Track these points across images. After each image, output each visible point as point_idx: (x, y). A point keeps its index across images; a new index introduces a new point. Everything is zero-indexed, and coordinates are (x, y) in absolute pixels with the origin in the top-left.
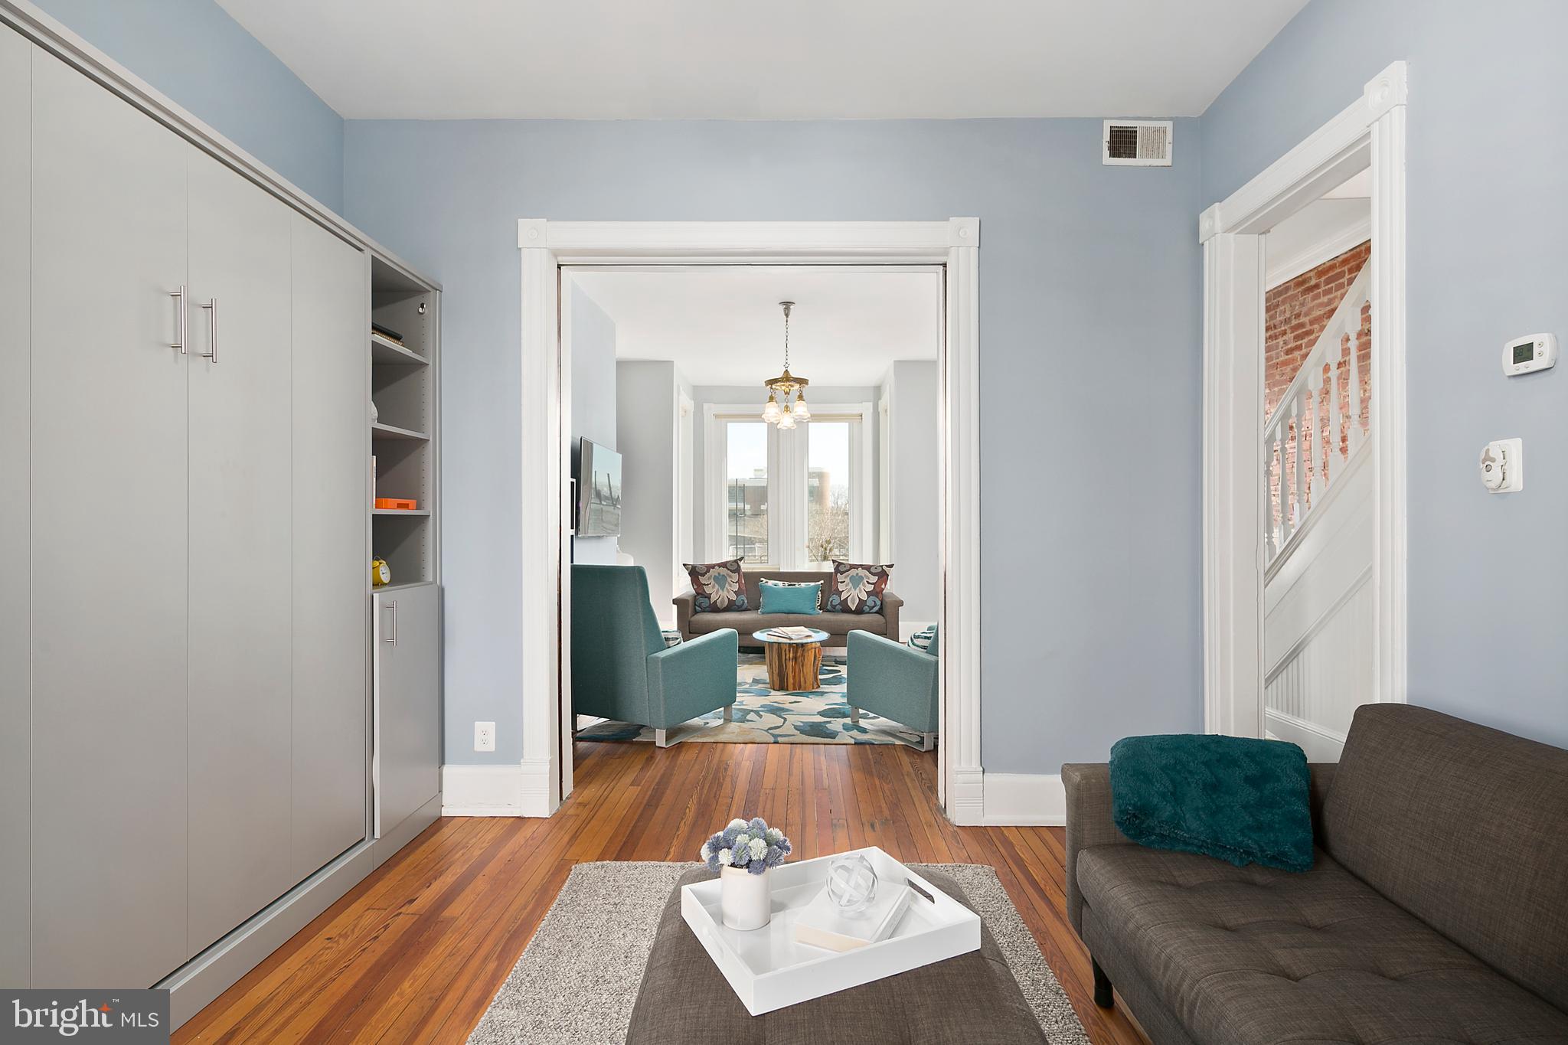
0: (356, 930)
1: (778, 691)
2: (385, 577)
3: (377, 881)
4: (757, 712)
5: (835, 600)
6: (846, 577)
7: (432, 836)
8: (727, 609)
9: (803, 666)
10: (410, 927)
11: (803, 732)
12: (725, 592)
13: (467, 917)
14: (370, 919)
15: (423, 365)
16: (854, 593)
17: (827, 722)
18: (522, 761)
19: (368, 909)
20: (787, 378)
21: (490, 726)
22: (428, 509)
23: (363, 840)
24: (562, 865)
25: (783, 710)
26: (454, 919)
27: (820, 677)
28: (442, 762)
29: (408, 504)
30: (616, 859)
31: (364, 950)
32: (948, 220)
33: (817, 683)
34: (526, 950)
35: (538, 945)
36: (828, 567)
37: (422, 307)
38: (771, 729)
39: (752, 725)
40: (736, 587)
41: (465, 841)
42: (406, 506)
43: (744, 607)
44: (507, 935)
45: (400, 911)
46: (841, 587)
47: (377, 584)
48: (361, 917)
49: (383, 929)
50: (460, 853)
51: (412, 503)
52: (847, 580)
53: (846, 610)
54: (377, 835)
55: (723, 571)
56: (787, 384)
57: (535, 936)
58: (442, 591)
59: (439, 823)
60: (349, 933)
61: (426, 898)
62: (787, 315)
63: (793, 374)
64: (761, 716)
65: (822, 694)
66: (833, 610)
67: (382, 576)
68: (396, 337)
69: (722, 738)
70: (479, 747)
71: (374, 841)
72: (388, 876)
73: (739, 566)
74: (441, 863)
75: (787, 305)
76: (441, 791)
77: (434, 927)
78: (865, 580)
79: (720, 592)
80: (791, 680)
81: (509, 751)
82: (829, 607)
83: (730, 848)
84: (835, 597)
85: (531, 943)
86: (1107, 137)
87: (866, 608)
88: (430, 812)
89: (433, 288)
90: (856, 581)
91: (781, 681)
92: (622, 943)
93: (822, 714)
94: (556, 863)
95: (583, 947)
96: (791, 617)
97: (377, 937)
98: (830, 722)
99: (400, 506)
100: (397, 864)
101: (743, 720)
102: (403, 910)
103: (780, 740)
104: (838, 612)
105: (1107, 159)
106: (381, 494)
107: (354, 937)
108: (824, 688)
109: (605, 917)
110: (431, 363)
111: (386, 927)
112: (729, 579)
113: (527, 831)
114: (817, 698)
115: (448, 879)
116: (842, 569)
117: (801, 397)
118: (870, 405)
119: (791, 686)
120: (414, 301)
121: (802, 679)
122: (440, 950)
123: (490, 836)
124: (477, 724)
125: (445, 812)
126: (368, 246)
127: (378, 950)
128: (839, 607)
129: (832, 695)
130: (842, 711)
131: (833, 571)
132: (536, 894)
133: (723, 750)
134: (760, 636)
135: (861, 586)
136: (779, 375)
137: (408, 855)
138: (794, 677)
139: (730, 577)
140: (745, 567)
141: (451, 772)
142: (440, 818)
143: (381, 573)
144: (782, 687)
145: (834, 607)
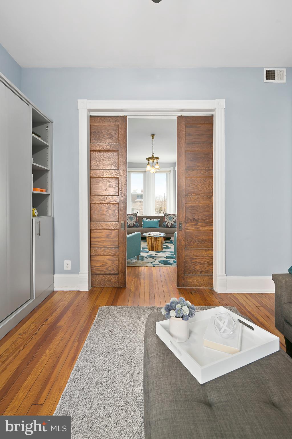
0: (29, 331)
1: (151, 251)
2: (36, 214)
3: (35, 313)
4: (146, 257)
5: (164, 224)
6: (167, 217)
7: (51, 297)
8: (133, 227)
9: (158, 243)
10: (47, 330)
11: (162, 263)
12: (132, 222)
13: (66, 326)
14: (33, 326)
15: (47, 146)
16: (170, 222)
17: (168, 260)
18: (79, 273)
19: (32, 323)
20: (153, 157)
21: (69, 262)
22: (49, 192)
23: (30, 299)
24: (95, 307)
25: (154, 256)
26: (62, 327)
27: (163, 247)
28: (54, 274)
29: (43, 191)
30: (111, 305)
31: (32, 338)
32: (215, 100)
33: (162, 249)
34: (87, 338)
35: (91, 337)
36: (162, 215)
37: (47, 127)
38: (152, 262)
39: (146, 261)
40: (136, 220)
41: (62, 299)
42: (42, 191)
43: (138, 226)
44: (80, 333)
45: (43, 324)
46: (166, 220)
47: (34, 216)
48: (30, 326)
49: (38, 330)
50: (61, 303)
51: (44, 190)
52: (168, 218)
53: (168, 227)
54: (34, 298)
55: (132, 216)
56: (153, 159)
57: (89, 333)
58: (54, 219)
59: (53, 293)
60: (26, 332)
61: (51, 319)
62: (153, 139)
63: (155, 156)
64: (148, 259)
65: (165, 252)
66: (164, 227)
67: (35, 213)
68: (39, 137)
69: (137, 265)
70: (65, 268)
71: (33, 300)
72: (38, 311)
73: (137, 215)
74: (55, 307)
75: (153, 135)
76: (53, 283)
77: (55, 329)
78: (173, 218)
79: (131, 222)
80: (155, 248)
81: (75, 270)
82: (163, 226)
83: (175, 310)
84: (164, 223)
85: (88, 336)
86: (265, 73)
87: (173, 226)
88: (50, 289)
89: (50, 121)
90: (170, 218)
91: (152, 248)
92: (119, 335)
93: (166, 258)
94: (93, 306)
95: (106, 337)
96: (152, 229)
97: (36, 333)
98: (169, 260)
99: (40, 191)
100: (41, 307)
101: (143, 260)
102: (44, 323)
103: (155, 266)
104: (165, 227)
105: (265, 81)
106: (35, 187)
107: (28, 333)
108: (165, 250)
109: (112, 326)
110: (50, 146)
111: (39, 330)
112: (134, 218)
113: (81, 295)
114: (163, 253)
115: (58, 312)
116: (166, 215)
117: (157, 163)
118: (173, 168)
119: (155, 249)
120: (44, 126)
121: (158, 247)
122: (58, 339)
123: (70, 297)
124: (65, 261)
125: (55, 289)
126: (30, 104)
127: (37, 338)
128: (165, 226)
129: (167, 252)
130: (172, 257)
131: (164, 216)
132: (88, 317)
133: (138, 269)
134: (145, 234)
135: (172, 220)
136: (151, 156)
137: (44, 304)
138: (156, 247)
139: (134, 217)
140: (138, 215)
141: (57, 277)
142: (53, 291)
143: (35, 212)
144: (152, 250)
145: (164, 226)
